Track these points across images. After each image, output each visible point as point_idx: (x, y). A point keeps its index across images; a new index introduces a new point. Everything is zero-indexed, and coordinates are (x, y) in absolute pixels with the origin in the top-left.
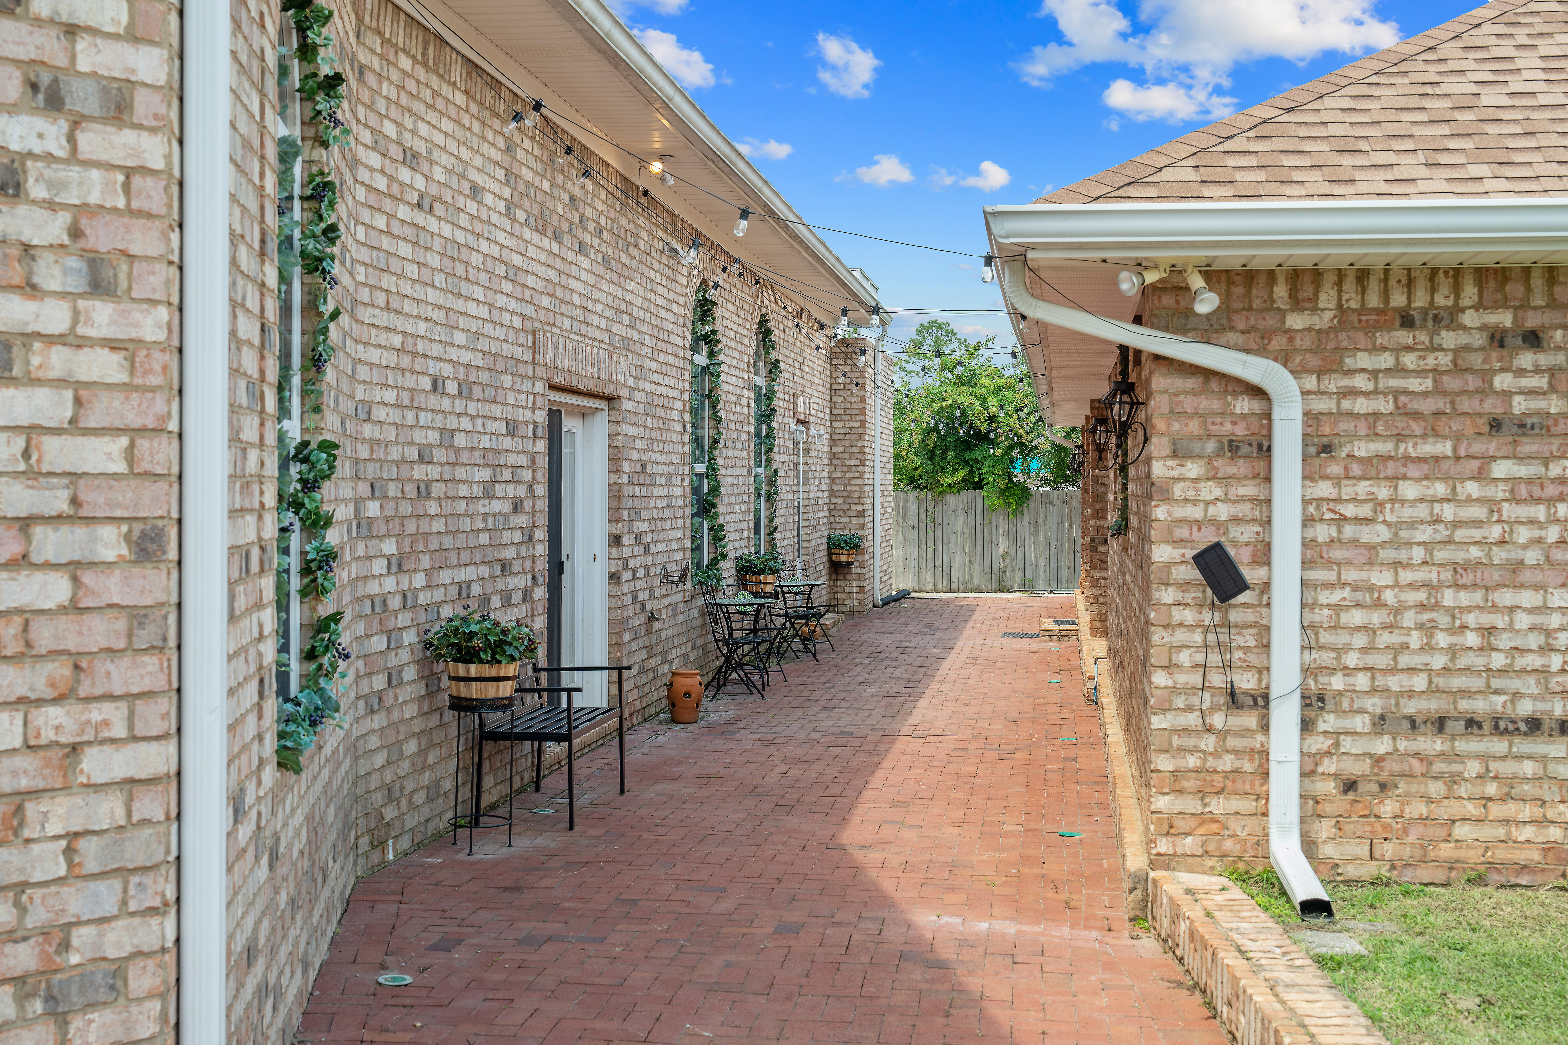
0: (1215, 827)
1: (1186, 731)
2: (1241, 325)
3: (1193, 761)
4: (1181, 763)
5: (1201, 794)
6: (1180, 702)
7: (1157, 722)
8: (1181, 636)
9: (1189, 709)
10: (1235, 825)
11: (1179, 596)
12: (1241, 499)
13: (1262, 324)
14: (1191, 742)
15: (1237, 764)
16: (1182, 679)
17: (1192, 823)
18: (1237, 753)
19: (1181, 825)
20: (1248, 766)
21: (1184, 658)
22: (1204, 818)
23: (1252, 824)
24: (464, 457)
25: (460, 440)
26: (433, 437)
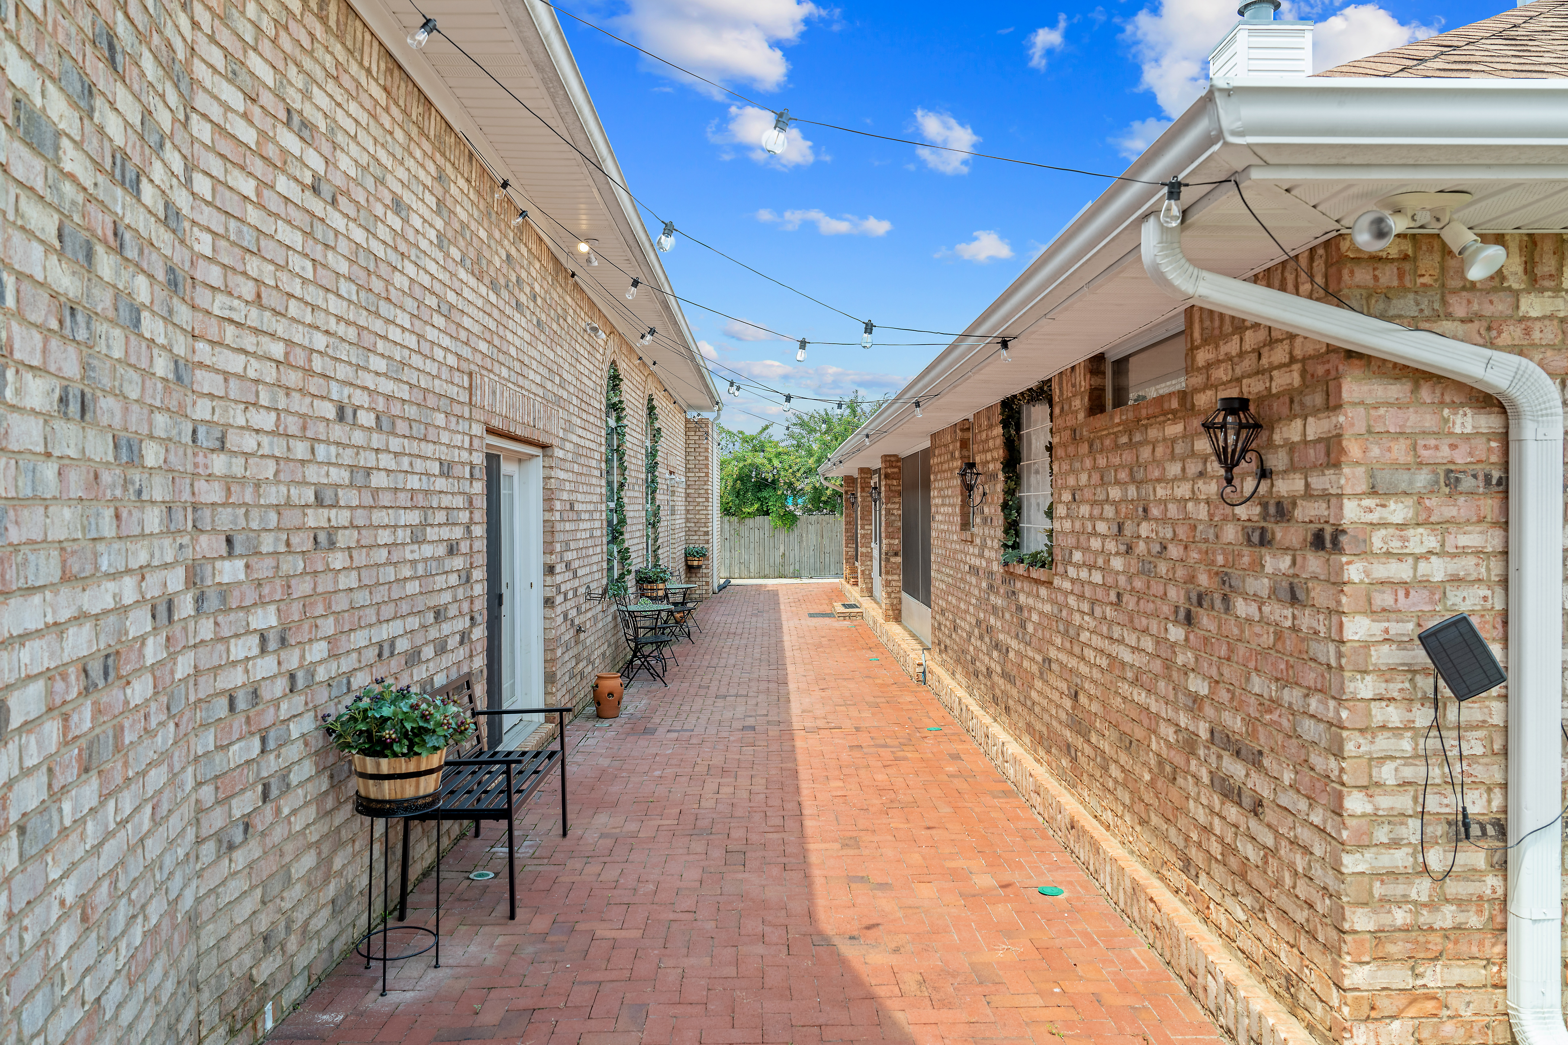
24: (386, 499)
25: (379, 480)
26: (339, 475)
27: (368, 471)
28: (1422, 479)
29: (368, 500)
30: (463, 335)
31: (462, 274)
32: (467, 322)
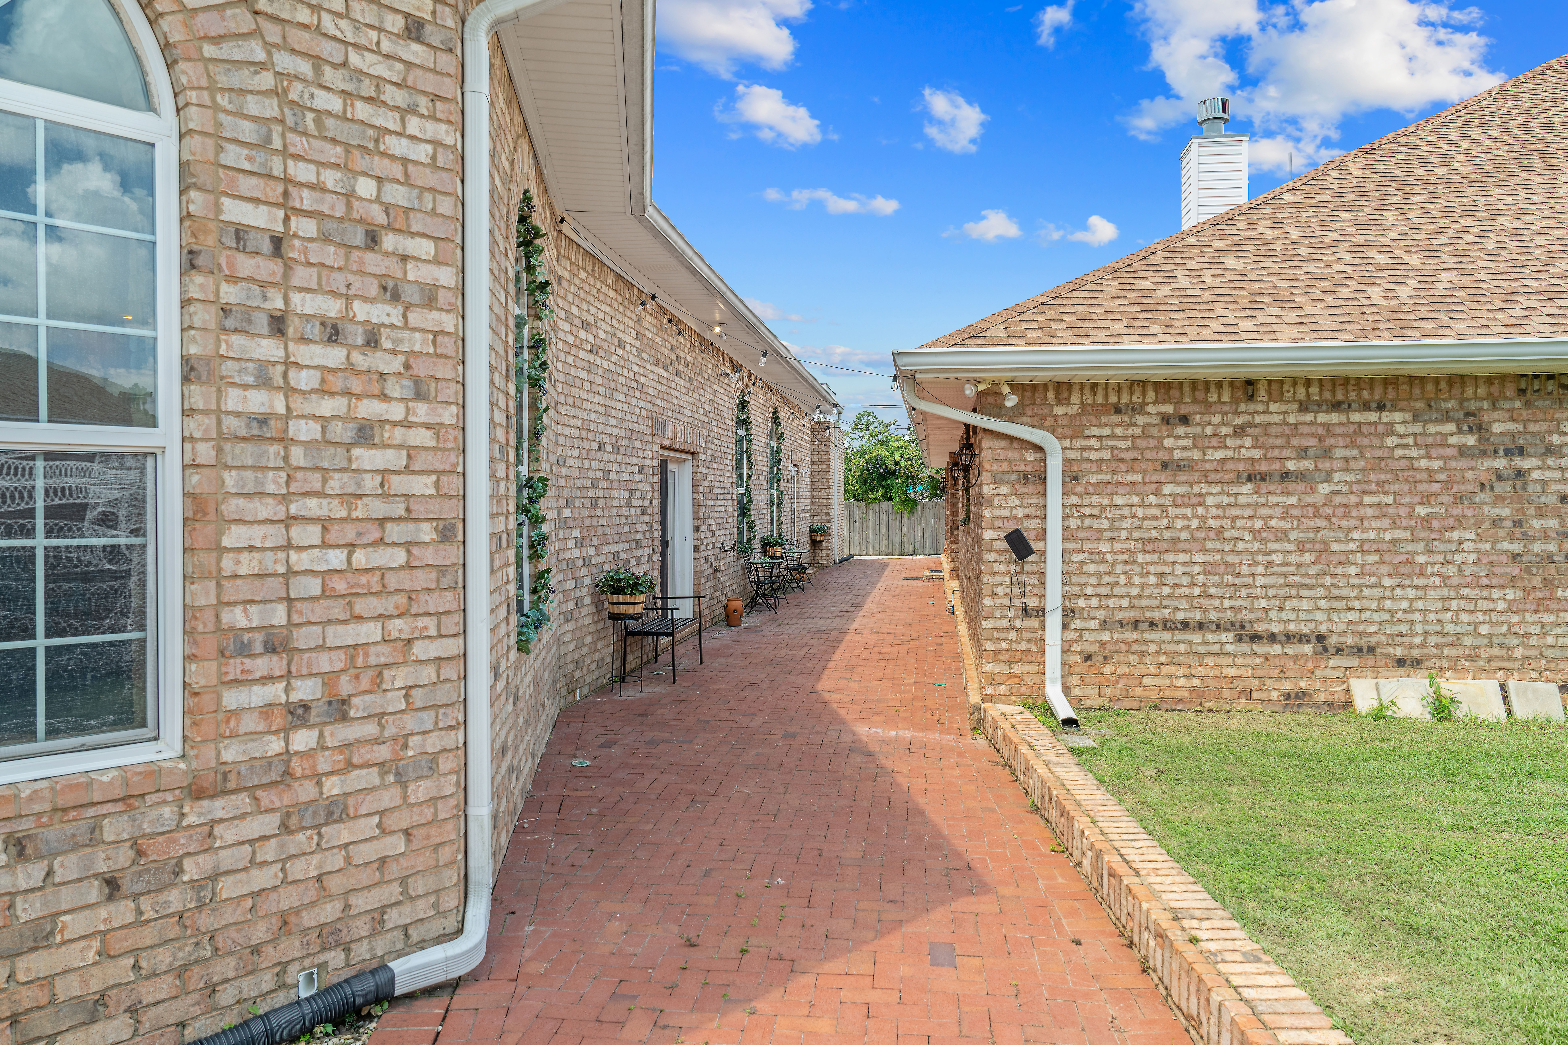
0: (1016, 680)
1: (1001, 629)
2: (1030, 413)
3: (1004, 645)
4: (998, 646)
5: (1009, 663)
6: (998, 614)
7: (986, 624)
8: (998, 579)
9: (1003, 617)
10: (1027, 679)
11: (997, 557)
12: (1030, 506)
13: (1040, 412)
14: (1003, 635)
15: (1028, 646)
16: (999, 601)
17: (1005, 678)
18: (1028, 640)
19: (998, 679)
20: (1034, 648)
21: (1000, 590)
22: (1010, 676)
23: (1036, 679)
24: (616, 485)
25: (613, 476)
26: (599, 474)
27: (609, 472)
28: (1014, 477)
29: (609, 486)
30: (649, 398)
31: (649, 366)
32: (651, 391)
